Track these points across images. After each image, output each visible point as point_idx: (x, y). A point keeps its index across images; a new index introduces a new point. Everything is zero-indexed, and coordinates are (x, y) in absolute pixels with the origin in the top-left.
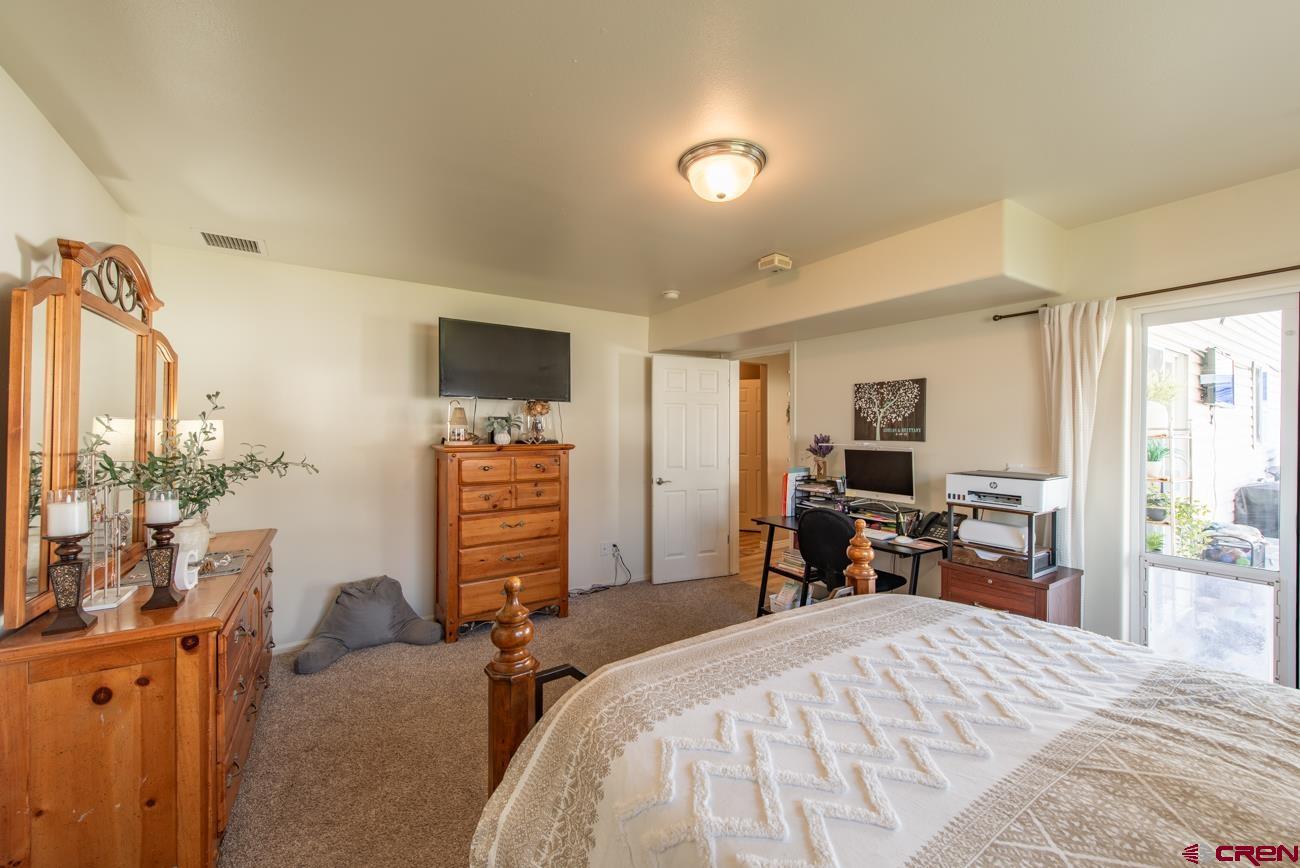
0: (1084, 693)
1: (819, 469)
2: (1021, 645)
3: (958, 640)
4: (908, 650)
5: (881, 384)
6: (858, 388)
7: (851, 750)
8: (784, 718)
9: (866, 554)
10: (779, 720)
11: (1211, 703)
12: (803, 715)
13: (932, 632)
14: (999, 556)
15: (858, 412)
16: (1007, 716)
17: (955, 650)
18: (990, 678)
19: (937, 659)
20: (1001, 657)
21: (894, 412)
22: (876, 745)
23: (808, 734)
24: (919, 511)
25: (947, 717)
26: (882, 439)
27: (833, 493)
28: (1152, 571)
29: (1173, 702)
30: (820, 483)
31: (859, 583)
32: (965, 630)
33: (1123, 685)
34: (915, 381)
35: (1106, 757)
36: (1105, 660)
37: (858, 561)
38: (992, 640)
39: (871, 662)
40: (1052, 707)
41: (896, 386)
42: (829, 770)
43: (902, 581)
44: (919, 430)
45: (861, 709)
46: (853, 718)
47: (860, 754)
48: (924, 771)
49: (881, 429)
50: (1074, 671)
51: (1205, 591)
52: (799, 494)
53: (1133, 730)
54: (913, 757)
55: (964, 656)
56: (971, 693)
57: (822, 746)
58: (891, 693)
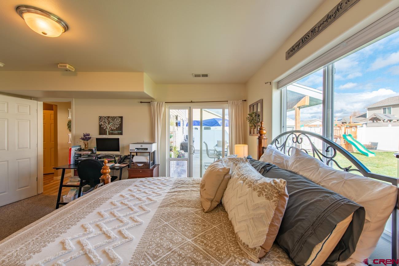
0: (165, 190)
1: (85, 145)
2: (152, 184)
3: (138, 187)
4: (126, 194)
5: (109, 117)
6: (100, 118)
7: (116, 227)
8: (91, 230)
9: (108, 171)
10: (89, 231)
11: (183, 184)
12: (98, 226)
13: (131, 188)
14: (143, 164)
15: (100, 126)
16: (152, 201)
17: (138, 190)
18: (147, 194)
19: (134, 194)
20: (148, 188)
21: (113, 126)
22: (123, 222)
23: (101, 230)
24: (121, 156)
25: (140, 207)
26: (109, 134)
27: (91, 153)
28: (171, 161)
29: (178, 186)
30: (86, 150)
31: (105, 180)
32: (139, 185)
33: (171, 186)
34: (120, 117)
35: (171, 201)
36: (167, 182)
37: (105, 174)
38: (145, 185)
39: (117, 201)
40: (160, 195)
41: (114, 118)
42: (111, 236)
43: (116, 177)
44: (121, 132)
45: (117, 215)
46: (115, 218)
47: (119, 227)
48: (137, 222)
49: (109, 131)
50: (162, 186)
51: (178, 164)
52: (76, 155)
53: (174, 193)
54: (134, 220)
55: (140, 191)
56: (144, 199)
57: (107, 231)
58: (124, 207)
